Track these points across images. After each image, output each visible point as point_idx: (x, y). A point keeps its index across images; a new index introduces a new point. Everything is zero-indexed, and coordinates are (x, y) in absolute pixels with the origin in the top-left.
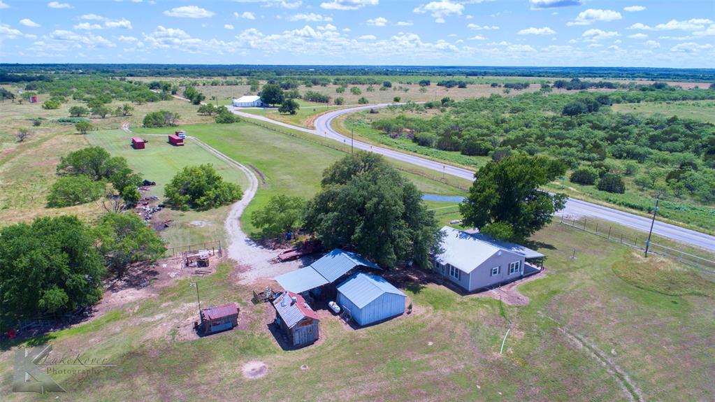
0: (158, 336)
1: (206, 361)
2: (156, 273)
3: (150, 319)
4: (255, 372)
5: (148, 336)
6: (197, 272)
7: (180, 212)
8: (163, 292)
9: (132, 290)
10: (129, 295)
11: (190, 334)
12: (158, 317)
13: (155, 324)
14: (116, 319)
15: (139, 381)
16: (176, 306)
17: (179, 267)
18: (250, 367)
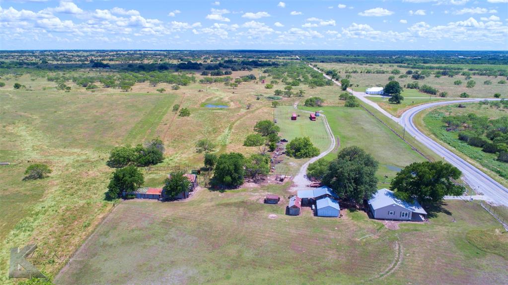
0: (253, 199)
1: (261, 210)
2: (264, 180)
3: (254, 194)
4: (272, 217)
5: (250, 199)
6: (277, 183)
7: (289, 157)
8: (263, 187)
9: (253, 184)
10: (252, 185)
11: (262, 202)
12: (256, 194)
13: (254, 196)
14: (244, 191)
15: (241, 209)
16: (263, 192)
17: (273, 179)
18: (272, 215)
